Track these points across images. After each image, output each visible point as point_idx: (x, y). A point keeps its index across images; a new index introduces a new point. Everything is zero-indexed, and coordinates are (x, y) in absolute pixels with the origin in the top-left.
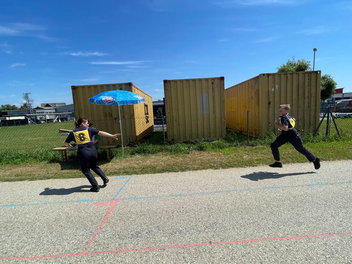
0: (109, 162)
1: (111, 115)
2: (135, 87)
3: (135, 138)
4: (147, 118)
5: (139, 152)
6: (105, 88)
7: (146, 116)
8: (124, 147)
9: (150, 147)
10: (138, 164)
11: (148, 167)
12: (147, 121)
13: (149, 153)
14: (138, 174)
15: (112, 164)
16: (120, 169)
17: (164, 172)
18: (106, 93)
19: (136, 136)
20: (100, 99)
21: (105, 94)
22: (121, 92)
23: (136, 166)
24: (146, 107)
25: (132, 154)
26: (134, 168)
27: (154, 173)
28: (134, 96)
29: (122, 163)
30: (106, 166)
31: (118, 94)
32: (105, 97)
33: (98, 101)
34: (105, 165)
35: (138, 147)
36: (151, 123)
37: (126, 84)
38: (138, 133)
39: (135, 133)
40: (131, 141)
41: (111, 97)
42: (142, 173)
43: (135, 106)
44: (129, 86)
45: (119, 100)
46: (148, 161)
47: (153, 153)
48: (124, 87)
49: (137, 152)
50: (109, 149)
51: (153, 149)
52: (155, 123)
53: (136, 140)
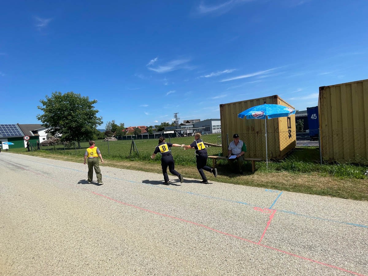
0: (253, 173)
1: (253, 129)
2: (280, 99)
3: (279, 153)
4: (290, 131)
5: (286, 169)
7: (289, 130)
8: (268, 161)
9: (300, 164)
10: (287, 181)
11: (301, 186)
12: (290, 136)
13: (299, 170)
14: (289, 191)
15: (258, 176)
16: (267, 182)
17: (324, 195)
18: (254, 108)
19: (280, 151)
20: (249, 114)
21: (254, 109)
22: (270, 106)
23: (284, 182)
24: (289, 120)
25: (278, 169)
26: (283, 184)
27: (310, 194)
28: (284, 109)
29: (268, 177)
30: (253, 177)
31: (268, 108)
32: (255, 112)
33: (248, 117)
34: (251, 176)
35: (285, 163)
36: (294, 137)
37: (270, 97)
38: (282, 148)
39: (279, 147)
40: (274, 156)
41: (260, 111)
42: (293, 191)
43: (281, 119)
44: (274, 99)
45: (269, 114)
46: (300, 180)
47: (305, 171)
48: (268, 100)
49: (283, 168)
50: (254, 161)
51: (305, 167)
52: (297, 139)
53: (280, 156)
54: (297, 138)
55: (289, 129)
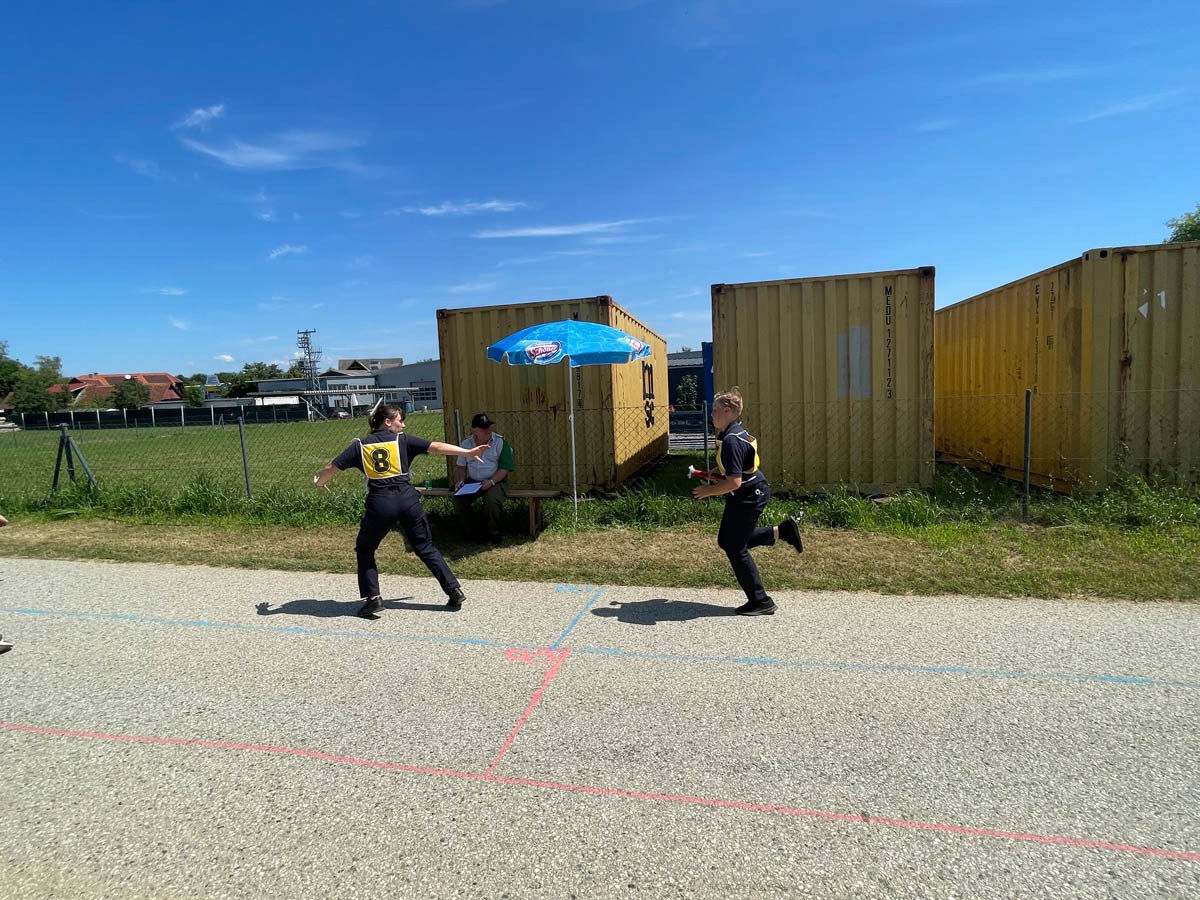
0: (534, 539)
1: (542, 398)
2: (617, 309)
3: (613, 473)
4: (649, 409)
5: (624, 518)
6: (529, 312)
7: (647, 403)
8: (579, 497)
9: (662, 503)
10: (621, 554)
11: (653, 565)
12: (650, 421)
13: (656, 520)
14: (622, 583)
15: (543, 545)
16: (567, 564)
17: (704, 586)
18: (535, 329)
19: (616, 465)
20: (519, 348)
21: (535, 332)
22: (580, 328)
23: (615, 558)
24: (647, 374)
25: (604, 521)
26: (609, 565)
27: (672, 586)
28: (620, 339)
29: (573, 546)
30: (529, 551)
31: (572, 331)
33: (514, 356)
34: (524, 548)
35: (621, 501)
36: (662, 425)
37: (591, 302)
38: (621, 458)
39: (613, 454)
40: (600, 481)
41: (551, 342)
42: (633, 584)
43: (618, 369)
44: (599, 308)
45: (573, 353)
46: (653, 548)
47: (669, 522)
48: (584, 310)
49: (618, 516)
50: (537, 499)
51: (670, 512)
52: (673, 429)
53: (614, 479)
54: (671, 427)
55: (647, 399)
